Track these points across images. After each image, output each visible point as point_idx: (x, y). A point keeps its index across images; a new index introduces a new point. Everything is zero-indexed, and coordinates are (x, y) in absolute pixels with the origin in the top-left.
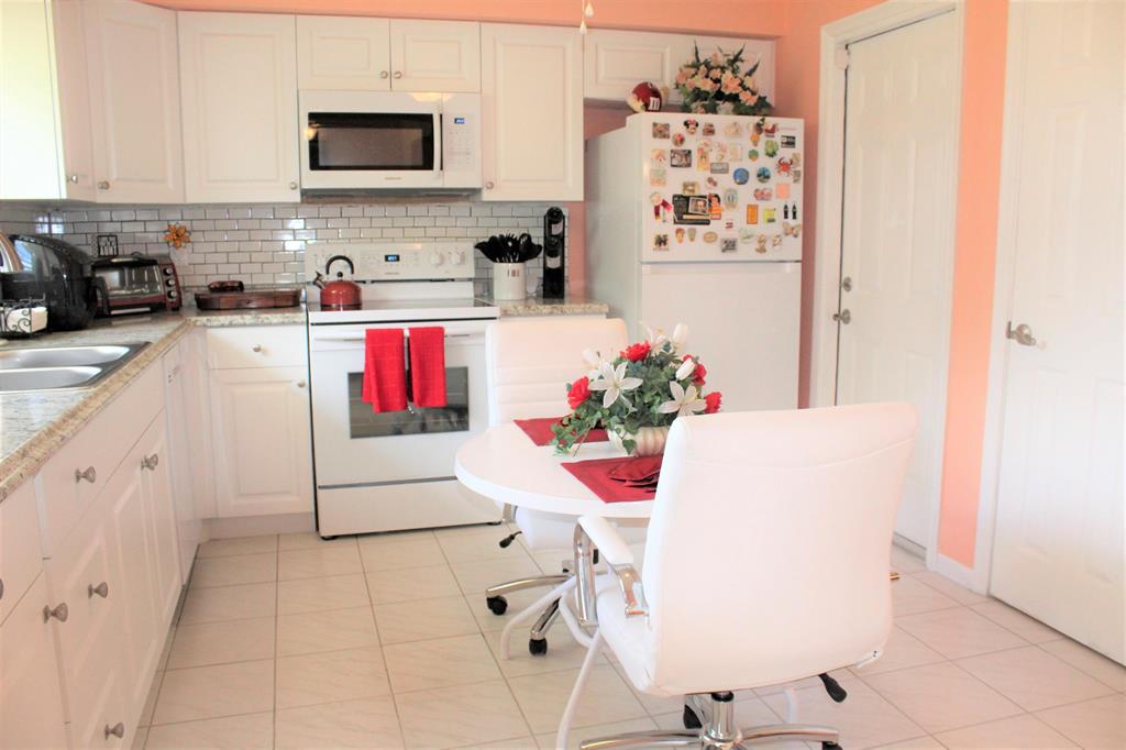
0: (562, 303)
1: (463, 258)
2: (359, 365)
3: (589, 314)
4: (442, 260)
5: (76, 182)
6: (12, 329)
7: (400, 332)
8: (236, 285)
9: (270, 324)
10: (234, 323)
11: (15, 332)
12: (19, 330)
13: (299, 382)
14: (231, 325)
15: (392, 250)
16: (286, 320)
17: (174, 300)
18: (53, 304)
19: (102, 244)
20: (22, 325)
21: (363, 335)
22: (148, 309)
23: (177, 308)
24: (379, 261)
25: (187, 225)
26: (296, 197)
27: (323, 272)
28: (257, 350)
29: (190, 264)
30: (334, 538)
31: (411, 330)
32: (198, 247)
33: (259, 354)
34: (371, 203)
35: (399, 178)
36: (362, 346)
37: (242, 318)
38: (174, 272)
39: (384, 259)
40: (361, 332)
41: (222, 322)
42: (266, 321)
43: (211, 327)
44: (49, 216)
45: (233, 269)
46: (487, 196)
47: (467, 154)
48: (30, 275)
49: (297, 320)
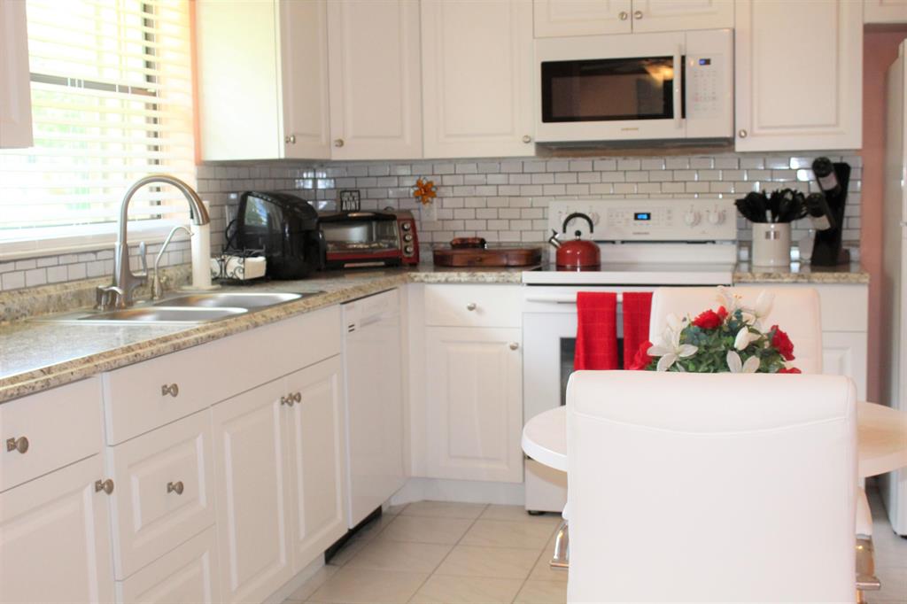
0: (848, 270)
1: (722, 218)
2: (571, 329)
3: (843, 284)
4: (698, 220)
5: (294, 142)
6: (230, 275)
7: (614, 296)
8: (478, 242)
9: (485, 283)
10: (450, 279)
11: (231, 278)
12: (235, 277)
13: (512, 343)
14: (447, 282)
15: (642, 207)
16: (500, 280)
17: (411, 255)
18: (277, 254)
19: (345, 199)
20: (237, 272)
21: (574, 298)
22: (382, 263)
23: (414, 264)
24: (627, 220)
25: (436, 180)
26: (530, 151)
27: (559, 229)
28: (471, 309)
29: (439, 220)
30: (541, 513)
31: (626, 295)
32: (446, 202)
33: (474, 311)
34: (626, 156)
35: (637, 129)
36: (574, 309)
37: (459, 276)
38: (413, 227)
39: (633, 217)
40: (571, 294)
41: (439, 279)
42: (480, 279)
43: (429, 283)
44: (315, 171)
45: (481, 225)
46: (740, 146)
47: (714, 98)
48: (262, 228)
49: (511, 279)
